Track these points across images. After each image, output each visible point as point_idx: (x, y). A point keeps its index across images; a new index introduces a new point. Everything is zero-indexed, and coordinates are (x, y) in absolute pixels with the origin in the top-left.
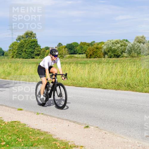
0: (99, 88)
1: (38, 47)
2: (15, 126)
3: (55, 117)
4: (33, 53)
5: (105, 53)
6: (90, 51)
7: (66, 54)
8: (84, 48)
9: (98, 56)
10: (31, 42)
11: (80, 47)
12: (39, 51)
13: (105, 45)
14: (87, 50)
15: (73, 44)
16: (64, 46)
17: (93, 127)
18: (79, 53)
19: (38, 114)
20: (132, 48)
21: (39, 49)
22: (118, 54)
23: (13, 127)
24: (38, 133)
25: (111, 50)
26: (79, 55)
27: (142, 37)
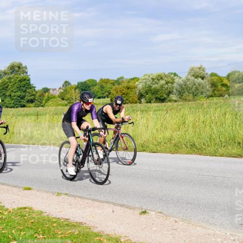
0: (144, 150)
1: (31, 88)
2: (25, 216)
3: (88, 199)
4: (23, 98)
5: (141, 96)
7: (77, 98)
8: (105, 89)
9: (130, 101)
10: (19, 81)
11: (99, 87)
12: (33, 95)
13: (140, 83)
14: (112, 92)
15: (88, 82)
16: (74, 86)
17: (154, 213)
18: (98, 96)
19: (59, 194)
20: (184, 86)
21: (32, 92)
22: (163, 96)
23: (23, 216)
24: (68, 225)
25: (150, 90)
26: (99, 100)
27: (200, 68)
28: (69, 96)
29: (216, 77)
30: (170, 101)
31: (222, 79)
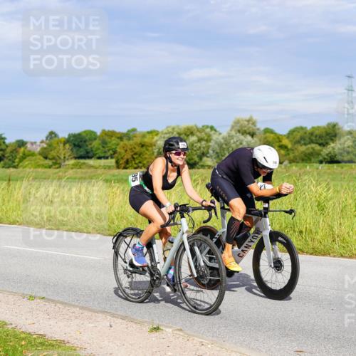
3: (74, 306)
6: (126, 151)
7: (67, 157)
8: (109, 145)
9: (144, 164)
11: (100, 142)
12: (2, 150)
13: (161, 138)
14: (118, 150)
15: (84, 134)
16: (63, 140)
17: (170, 330)
18: (98, 155)
19: (32, 298)
20: (224, 146)
21: (1, 145)
22: (192, 159)
26: (99, 161)
27: (248, 121)
28: (55, 154)
29: (272, 135)
30: (203, 166)
31: (280, 137)
